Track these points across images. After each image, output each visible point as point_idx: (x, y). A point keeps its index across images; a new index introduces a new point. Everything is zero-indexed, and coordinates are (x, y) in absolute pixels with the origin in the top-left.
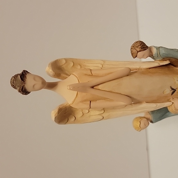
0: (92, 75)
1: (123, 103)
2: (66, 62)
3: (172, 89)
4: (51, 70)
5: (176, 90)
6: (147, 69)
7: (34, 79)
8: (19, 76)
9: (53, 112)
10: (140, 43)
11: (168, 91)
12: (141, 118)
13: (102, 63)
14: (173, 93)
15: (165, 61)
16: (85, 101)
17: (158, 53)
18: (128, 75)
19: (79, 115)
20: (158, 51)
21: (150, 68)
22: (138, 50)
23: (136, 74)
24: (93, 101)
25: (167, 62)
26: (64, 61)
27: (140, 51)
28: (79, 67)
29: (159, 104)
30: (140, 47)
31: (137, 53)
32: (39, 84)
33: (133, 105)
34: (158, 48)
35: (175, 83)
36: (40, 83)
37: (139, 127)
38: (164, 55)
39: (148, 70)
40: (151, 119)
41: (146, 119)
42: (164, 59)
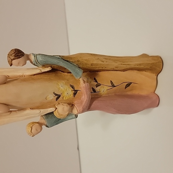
3: (56, 95)
5: (60, 96)
6: (31, 75)
10: (15, 51)
11: (52, 97)
14: (57, 99)
15: (47, 68)
17: (36, 61)
18: (5, 83)
20: (36, 58)
21: (35, 75)
22: (12, 58)
25: (49, 69)
27: (14, 59)
29: (42, 110)
30: (13, 55)
31: (12, 61)
33: (17, 111)
34: (35, 56)
35: (59, 88)
37: (31, 133)
38: (42, 62)
39: (33, 76)
40: (46, 124)
41: (38, 124)
42: (44, 66)
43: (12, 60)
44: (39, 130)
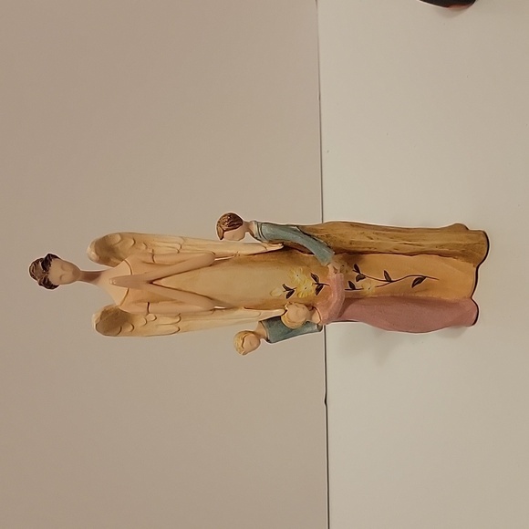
0: (153, 264)
1: (199, 308)
2: (122, 239)
3: (287, 289)
4: (93, 253)
5: (294, 291)
6: (250, 255)
7: (62, 268)
8: (40, 263)
9: (94, 315)
11: (280, 292)
12: (246, 332)
13: (182, 242)
14: (288, 296)
15: (276, 245)
16: (140, 301)
17: (260, 233)
18: (211, 265)
19: (140, 323)
20: (260, 230)
21: (255, 254)
22: (225, 228)
23: (225, 264)
24: (153, 302)
25: (279, 247)
26: (119, 238)
27: (227, 230)
28: (143, 247)
29: (263, 312)
30: (227, 223)
31: (223, 233)
32: (68, 274)
34: (259, 225)
35: (293, 279)
36: (71, 273)
37: (241, 348)
38: (269, 236)
39: (252, 256)
40: (266, 337)
42: (272, 242)
43: (224, 231)
44: (255, 345)
